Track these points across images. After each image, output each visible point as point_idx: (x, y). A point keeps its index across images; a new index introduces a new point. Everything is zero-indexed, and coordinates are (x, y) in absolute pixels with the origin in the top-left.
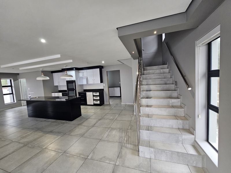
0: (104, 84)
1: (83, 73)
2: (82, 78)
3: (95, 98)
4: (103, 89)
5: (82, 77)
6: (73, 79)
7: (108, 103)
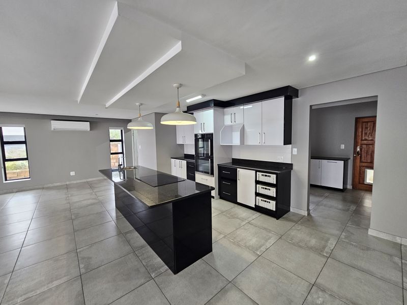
0: (295, 150)
1: (233, 115)
2: (231, 128)
3: (261, 189)
4: (291, 165)
5: (231, 126)
6: (209, 129)
7: (304, 213)
